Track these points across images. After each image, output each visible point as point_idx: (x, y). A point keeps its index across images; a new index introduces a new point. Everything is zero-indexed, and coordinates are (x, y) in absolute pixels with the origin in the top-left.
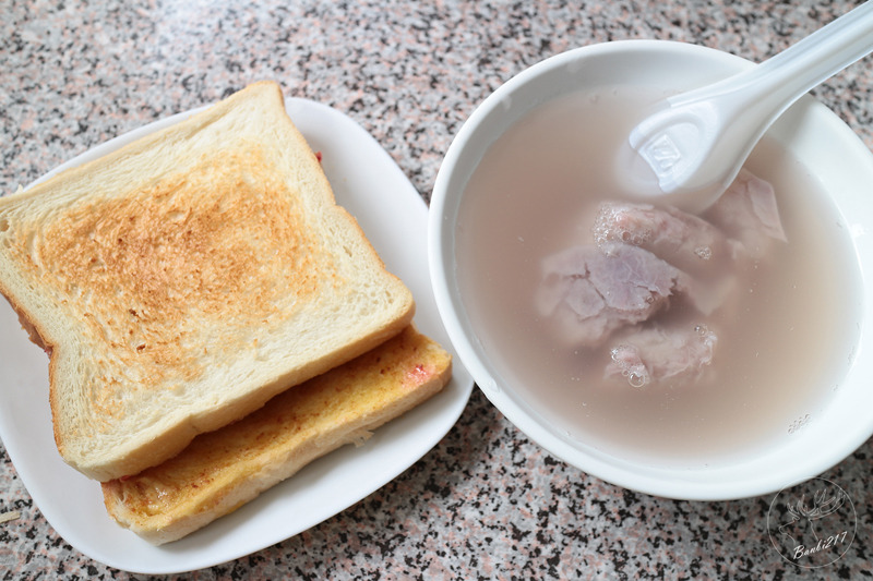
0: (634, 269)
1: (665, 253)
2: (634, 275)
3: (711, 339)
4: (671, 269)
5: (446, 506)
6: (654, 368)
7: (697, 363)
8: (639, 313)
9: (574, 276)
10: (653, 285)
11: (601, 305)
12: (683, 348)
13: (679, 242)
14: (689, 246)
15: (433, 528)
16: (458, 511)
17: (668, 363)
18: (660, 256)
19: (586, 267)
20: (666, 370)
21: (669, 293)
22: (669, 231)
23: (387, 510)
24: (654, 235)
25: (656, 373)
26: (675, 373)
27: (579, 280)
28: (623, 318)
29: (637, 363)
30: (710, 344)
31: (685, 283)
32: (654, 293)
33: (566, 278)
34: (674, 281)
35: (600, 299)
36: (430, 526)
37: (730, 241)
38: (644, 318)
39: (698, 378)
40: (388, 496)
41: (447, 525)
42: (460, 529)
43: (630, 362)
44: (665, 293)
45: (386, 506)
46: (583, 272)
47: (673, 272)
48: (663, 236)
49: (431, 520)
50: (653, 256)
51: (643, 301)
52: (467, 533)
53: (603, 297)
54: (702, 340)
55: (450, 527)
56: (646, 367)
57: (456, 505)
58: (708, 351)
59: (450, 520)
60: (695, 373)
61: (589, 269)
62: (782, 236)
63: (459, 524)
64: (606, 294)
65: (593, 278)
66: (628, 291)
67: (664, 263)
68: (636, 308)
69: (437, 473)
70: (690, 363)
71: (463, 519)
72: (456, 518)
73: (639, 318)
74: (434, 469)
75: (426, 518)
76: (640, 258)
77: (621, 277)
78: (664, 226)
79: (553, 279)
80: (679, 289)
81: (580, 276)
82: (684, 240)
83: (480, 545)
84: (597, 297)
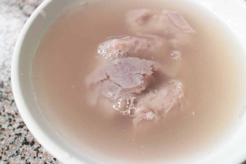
0: (130, 67)
1: (142, 55)
2: (131, 70)
3: (179, 85)
4: (149, 61)
5: (33, 149)
6: (158, 111)
7: (178, 100)
8: (139, 87)
9: (102, 81)
10: (142, 71)
11: (120, 89)
12: (168, 95)
13: (147, 48)
14: (152, 48)
15: (28, 161)
16: (39, 150)
17: (163, 105)
18: (141, 57)
19: (106, 74)
20: (164, 109)
21: (152, 72)
22: (140, 44)
23: (5, 159)
24: (133, 48)
25: (160, 113)
26: (169, 109)
27: (105, 82)
28: (133, 92)
29: (148, 111)
30: (180, 87)
31: (157, 66)
32: (144, 75)
33: (98, 83)
34: (152, 66)
35: (118, 86)
36: (26, 160)
37: (170, 41)
38: (144, 88)
39: (182, 106)
40: (5, 153)
41: (35, 157)
42: (41, 158)
43: (144, 112)
44: (150, 73)
45: (4, 158)
46: (105, 77)
47: (150, 63)
48: (138, 47)
49: (26, 158)
50: (137, 59)
51: (139, 80)
52: (45, 159)
53: (120, 86)
54: (175, 87)
55: (36, 159)
56: (153, 112)
57: (38, 148)
58: (180, 92)
59: (36, 155)
60: (179, 105)
61: (108, 74)
62: (192, 31)
63: (40, 155)
64: (120, 83)
65: (111, 78)
66: (131, 78)
67: (144, 60)
68: (137, 85)
69: (27, 136)
70: (175, 101)
71: (42, 153)
72: (39, 154)
73: (141, 89)
74: (26, 135)
75: (24, 158)
76: (132, 61)
77: (125, 73)
78: (137, 43)
79: (93, 86)
80: (156, 70)
81: (105, 80)
82: (149, 46)
83: (51, 162)
84: (117, 86)
